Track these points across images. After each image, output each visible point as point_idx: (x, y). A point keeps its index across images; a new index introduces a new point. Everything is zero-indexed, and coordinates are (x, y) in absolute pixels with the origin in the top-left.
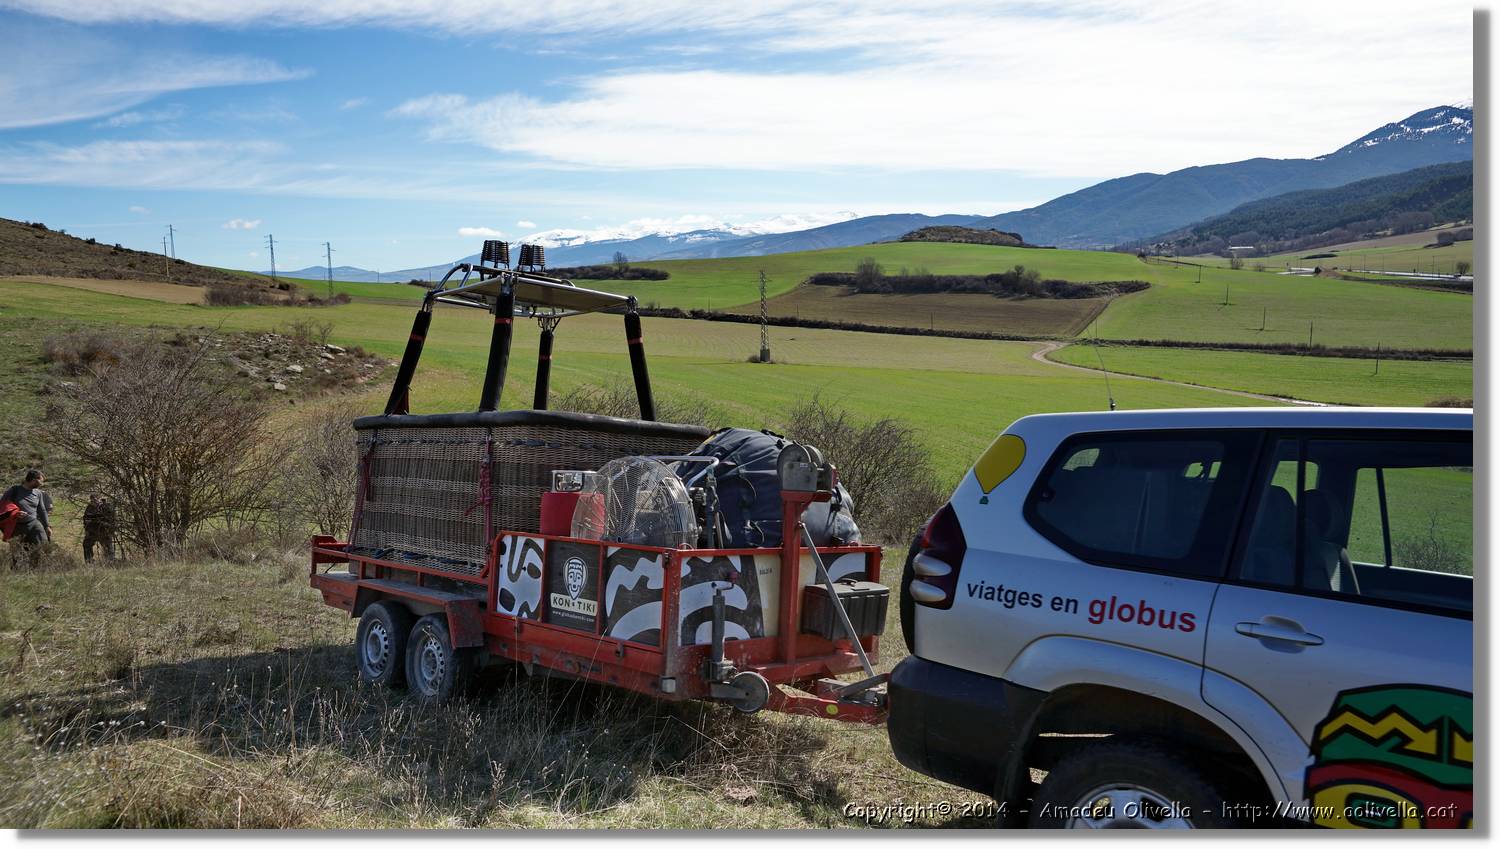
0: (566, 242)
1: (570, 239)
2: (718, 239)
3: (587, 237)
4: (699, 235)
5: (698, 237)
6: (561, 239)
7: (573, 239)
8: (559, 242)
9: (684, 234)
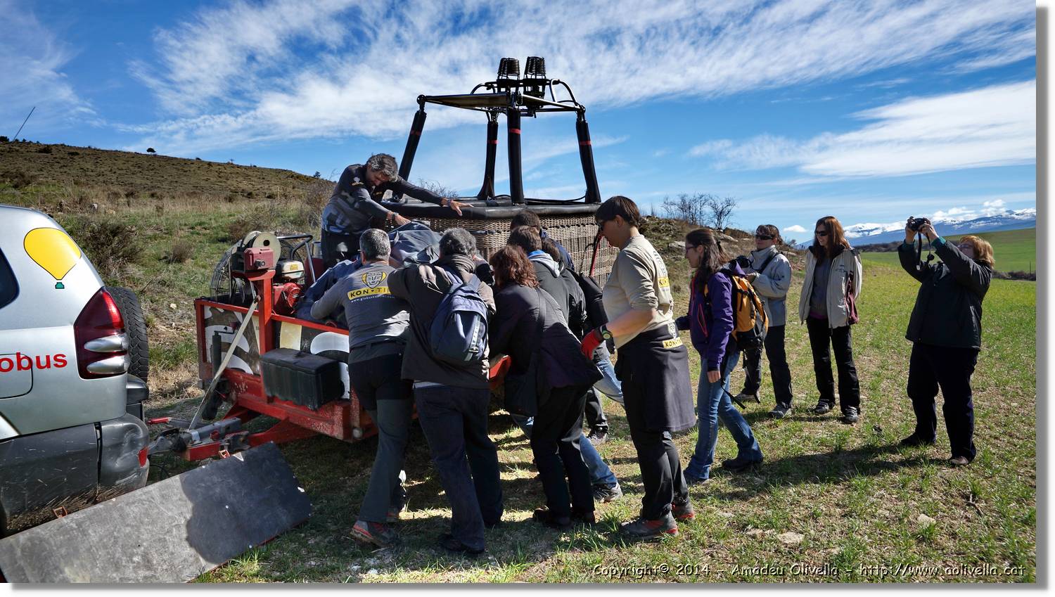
0: (866, 233)
1: (869, 231)
2: (1001, 224)
3: (883, 229)
4: (982, 222)
5: (982, 224)
6: (862, 231)
7: (872, 230)
8: (861, 234)
9: (968, 222)
